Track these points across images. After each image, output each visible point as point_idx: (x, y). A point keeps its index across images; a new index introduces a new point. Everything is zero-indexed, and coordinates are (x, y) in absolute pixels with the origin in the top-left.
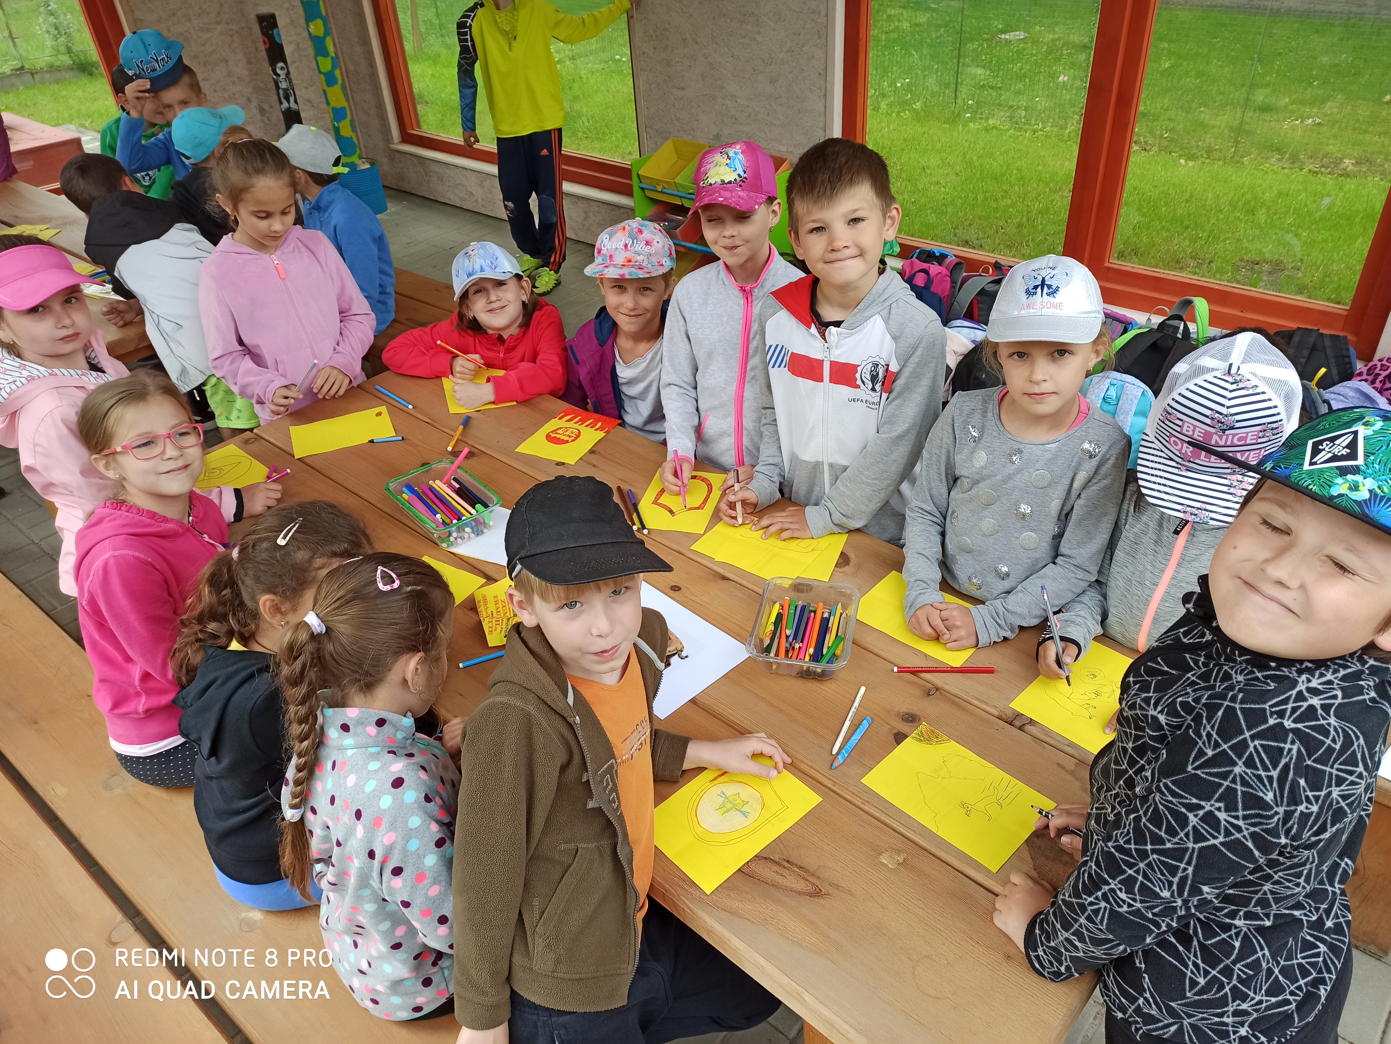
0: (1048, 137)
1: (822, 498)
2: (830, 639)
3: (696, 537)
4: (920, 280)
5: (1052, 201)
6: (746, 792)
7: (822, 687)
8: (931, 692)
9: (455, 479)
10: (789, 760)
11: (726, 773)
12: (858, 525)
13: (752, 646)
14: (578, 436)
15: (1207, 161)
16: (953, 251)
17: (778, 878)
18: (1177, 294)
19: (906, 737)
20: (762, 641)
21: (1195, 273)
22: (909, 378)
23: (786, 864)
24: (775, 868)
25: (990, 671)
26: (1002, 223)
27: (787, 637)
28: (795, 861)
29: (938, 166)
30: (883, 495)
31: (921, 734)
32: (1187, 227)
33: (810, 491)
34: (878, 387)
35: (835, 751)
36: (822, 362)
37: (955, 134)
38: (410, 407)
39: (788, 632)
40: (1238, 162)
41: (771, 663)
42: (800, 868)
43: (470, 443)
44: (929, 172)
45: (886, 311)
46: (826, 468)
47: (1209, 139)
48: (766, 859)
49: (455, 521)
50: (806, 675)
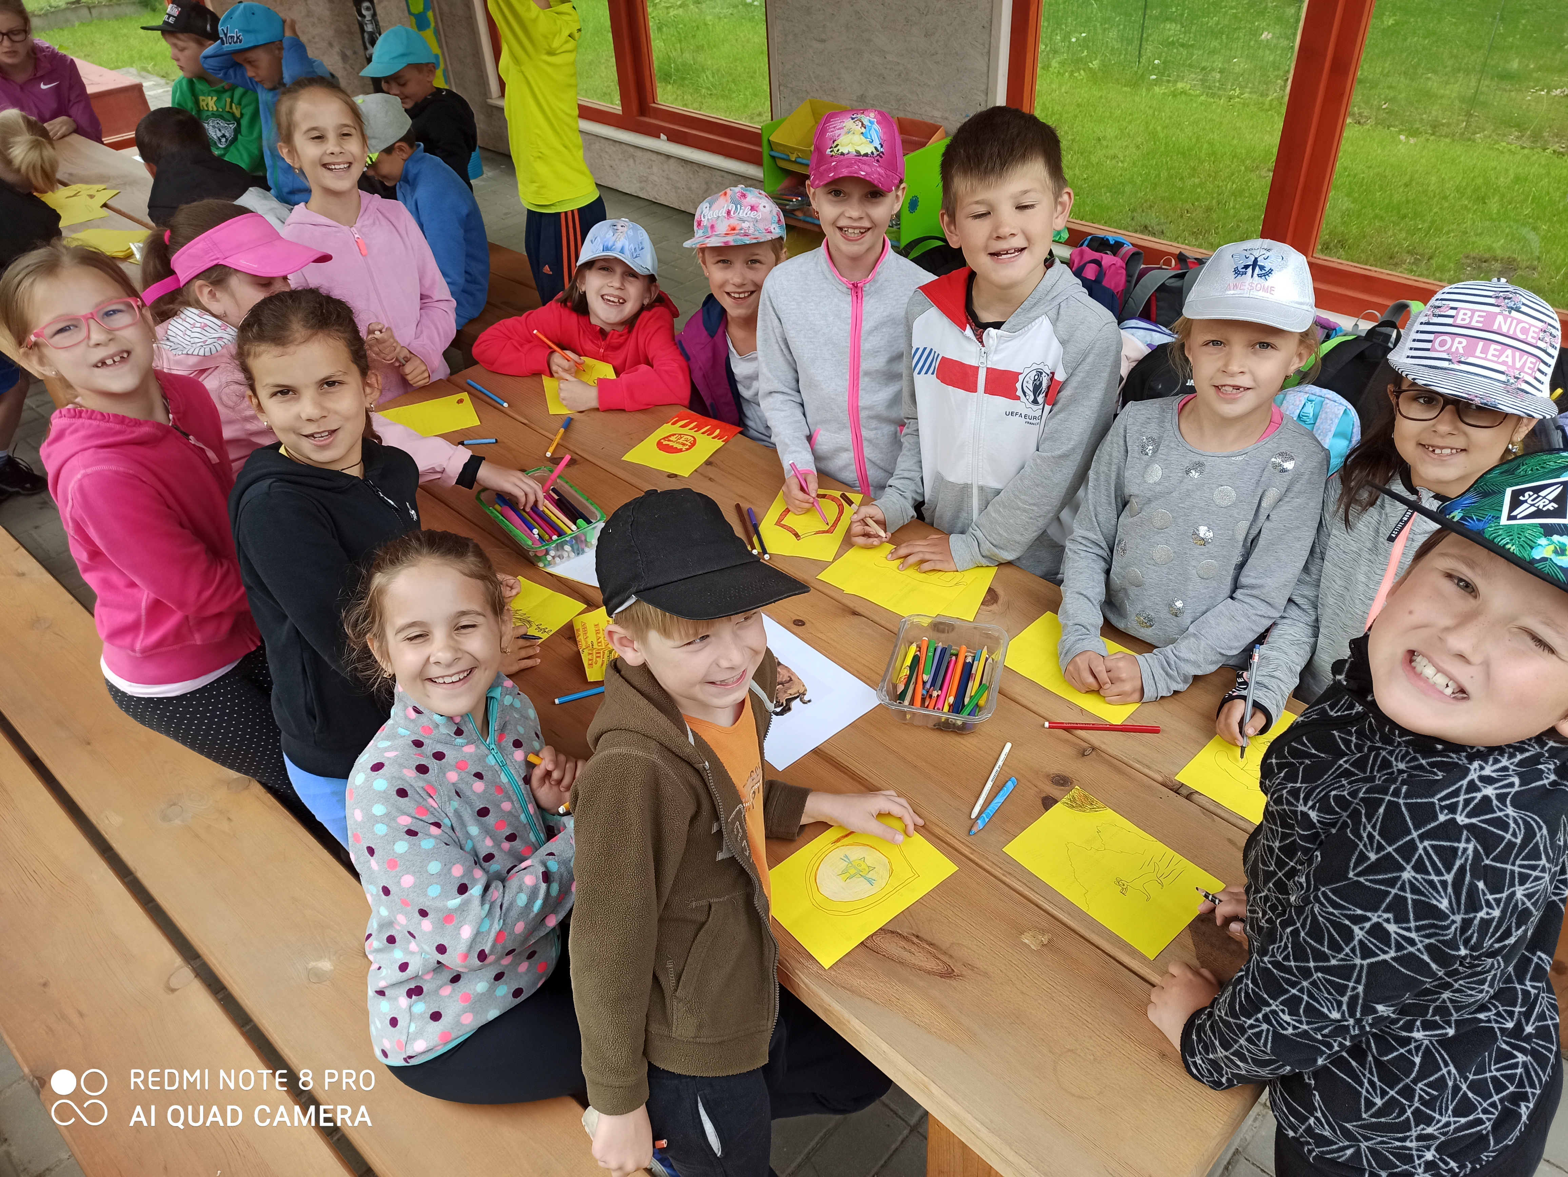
0: (1245, 104)
1: (969, 525)
2: (973, 687)
3: (824, 565)
4: (1090, 272)
5: (1247, 182)
6: (872, 857)
7: (962, 741)
8: (1086, 752)
9: (554, 490)
10: (920, 822)
11: (852, 832)
12: (1009, 556)
13: (884, 693)
14: (693, 444)
15: (1432, 138)
16: (1130, 238)
17: (906, 956)
18: (1390, 297)
19: (1056, 802)
20: (895, 687)
21: (1411, 271)
22: (1076, 388)
23: (915, 940)
24: (903, 943)
25: (1155, 730)
26: (1187, 206)
27: (924, 683)
28: (925, 937)
29: (1116, 137)
30: (1041, 523)
31: (1073, 800)
32: (1404, 217)
33: (956, 517)
34: (1040, 399)
35: (974, 815)
36: (976, 369)
37: (1137, 99)
38: (506, 405)
39: (925, 678)
40: (1469, 139)
41: (905, 713)
42: (931, 944)
43: (572, 448)
44: (1105, 143)
45: (1055, 311)
46: (975, 491)
47: (1435, 112)
48: (892, 932)
49: (555, 537)
50: (944, 727)
